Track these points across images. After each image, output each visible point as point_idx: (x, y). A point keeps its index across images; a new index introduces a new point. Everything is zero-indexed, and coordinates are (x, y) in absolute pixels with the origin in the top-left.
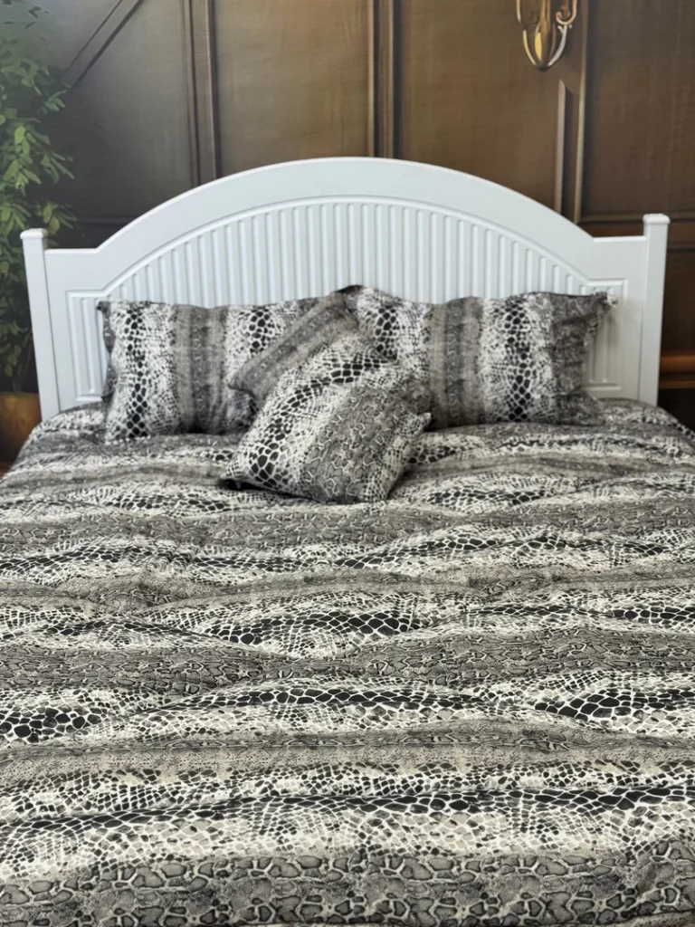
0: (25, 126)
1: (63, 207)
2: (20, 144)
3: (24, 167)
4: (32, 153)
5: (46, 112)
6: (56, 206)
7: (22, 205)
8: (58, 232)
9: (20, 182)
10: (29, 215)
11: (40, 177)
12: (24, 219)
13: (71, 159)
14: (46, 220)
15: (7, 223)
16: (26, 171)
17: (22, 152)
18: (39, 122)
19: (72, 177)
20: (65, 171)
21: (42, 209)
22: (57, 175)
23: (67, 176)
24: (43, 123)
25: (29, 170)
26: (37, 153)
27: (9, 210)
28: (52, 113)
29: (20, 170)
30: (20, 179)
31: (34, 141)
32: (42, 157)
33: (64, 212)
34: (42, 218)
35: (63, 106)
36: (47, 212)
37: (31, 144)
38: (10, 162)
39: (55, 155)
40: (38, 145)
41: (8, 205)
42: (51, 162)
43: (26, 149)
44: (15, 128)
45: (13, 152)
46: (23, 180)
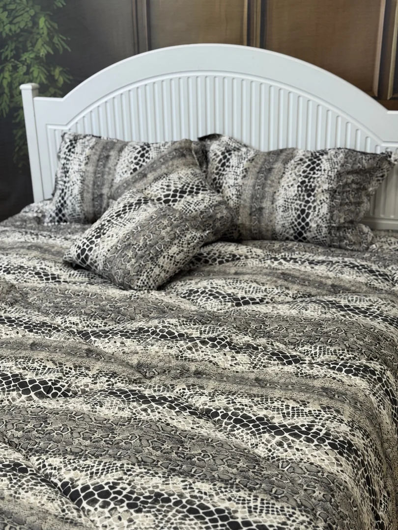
0: (45, 17)
1: (65, 70)
2: (42, 28)
3: (45, 43)
4: (48, 34)
5: (55, 8)
6: (61, 69)
7: (43, 67)
8: (63, 85)
9: (43, 53)
10: (48, 74)
11: (53, 50)
12: (45, 76)
13: (69, 39)
14: (56, 77)
15: (37, 78)
16: (45, 45)
17: (43, 33)
18: (52, 14)
19: (70, 50)
20: (66, 47)
21: (54, 70)
22: (61, 49)
23: (67, 50)
24: (55, 15)
25: (47, 45)
26: (51, 34)
27: (38, 70)
28: (58, 8)
29: (43, 45)
30: (42, 51)
31: (49, 26)
32: (53, 37)
33: (65, 72)
34: (53, 76)
35: (65, 4)
36: (57, 72)
37: (48, 28)
38: (37, 40)
39: (61, 36)
40: (52, 29)
41: (36, 66)
42: (59, 41)
43: (45, 31)
44: (39, 18)
45: (38, 33)
46: (44, 52)
